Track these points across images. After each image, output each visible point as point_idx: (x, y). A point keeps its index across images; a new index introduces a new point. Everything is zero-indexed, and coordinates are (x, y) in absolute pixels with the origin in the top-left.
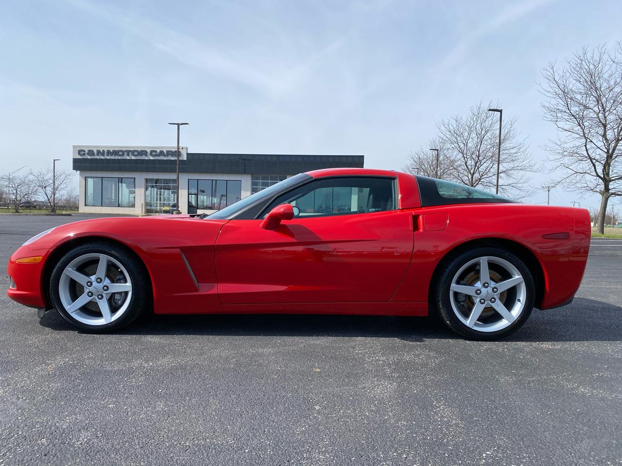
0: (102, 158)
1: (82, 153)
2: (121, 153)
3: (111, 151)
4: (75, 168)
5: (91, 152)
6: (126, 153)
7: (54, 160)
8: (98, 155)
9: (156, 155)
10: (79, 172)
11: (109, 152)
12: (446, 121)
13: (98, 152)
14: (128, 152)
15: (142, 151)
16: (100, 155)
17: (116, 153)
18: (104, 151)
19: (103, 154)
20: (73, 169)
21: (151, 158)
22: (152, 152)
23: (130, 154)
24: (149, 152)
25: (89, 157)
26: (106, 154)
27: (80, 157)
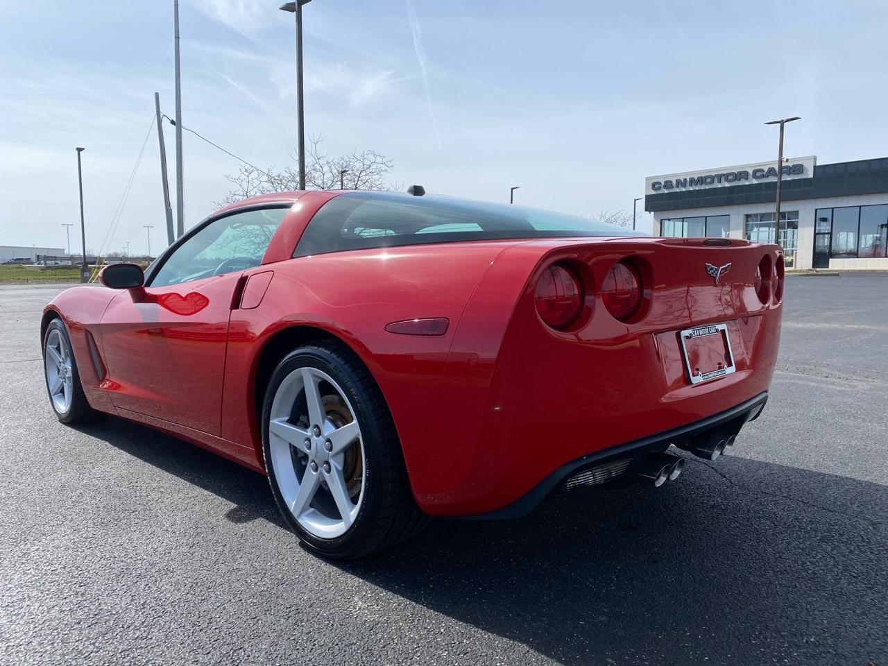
0: (683, 190)
1: (657, 186)
2: (709, 180)
3: (696, 178)
4: (648, 208)
5: (668, 184)
6: (716, 179)
7: (635, 200)
8: (677, 187)
9: (763, 176)
10: (652, 213)
11: (692, 180)
13: (678, 182)
14: (720, 177)
15: (740, 173)
16: (680, 186)
17: (701, 180)
18: (685, 180)
19: (684, 184)
20: (646, 210)
21: (755, 182)
22: (755, 172)
23: (723, 179)
24: (751, 172)
25: (666, 192)
26: (688, 183)
27: (654, 192)
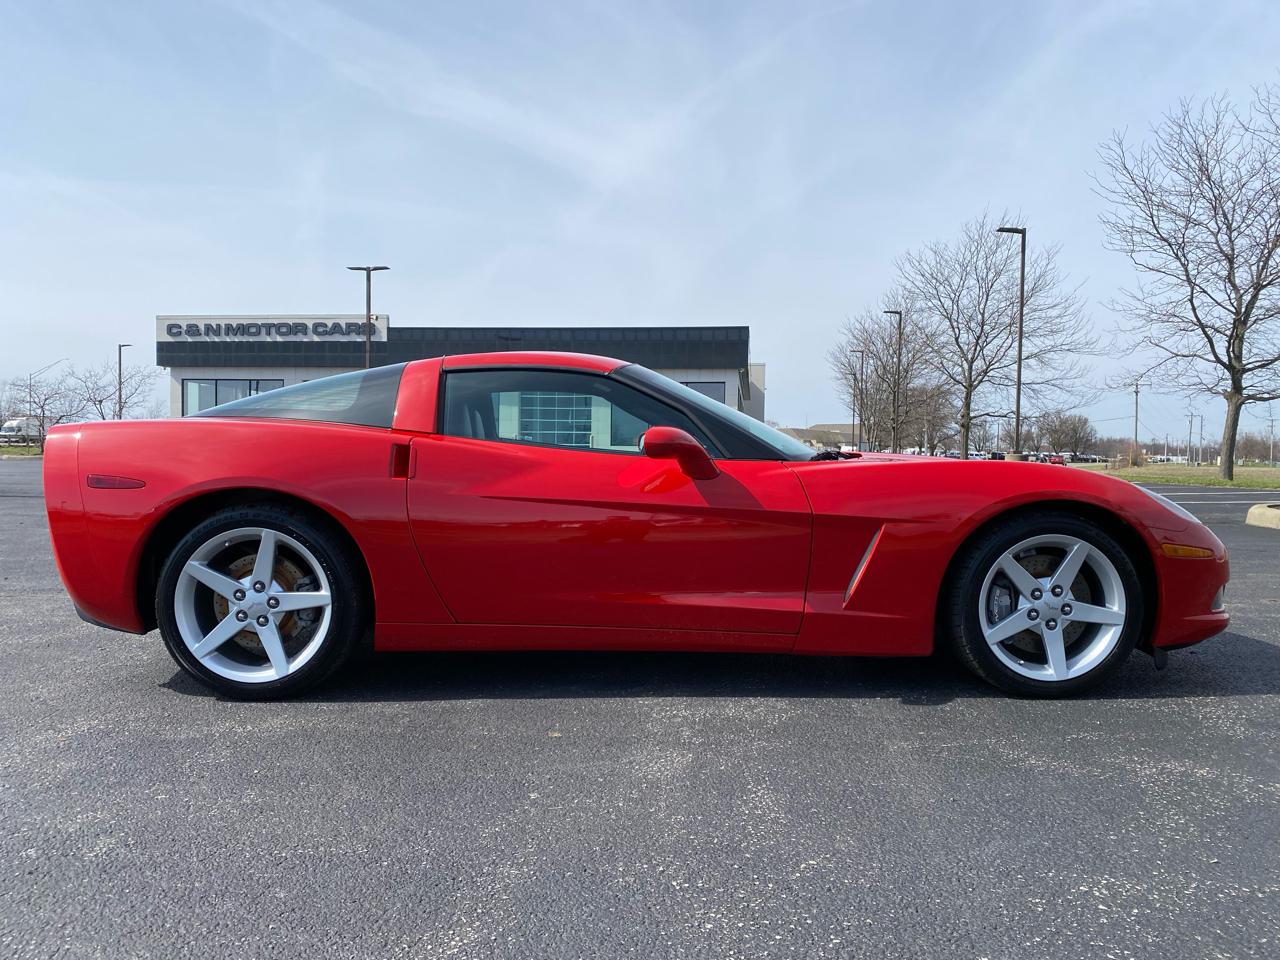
0: (216, 339)
1: (175, 330)
2: (253, 330)
3: (234, 326)
4: (163, 361)
5: (193, 329)
6: (263, 330)
7: (120, 346)
8: (207, 334)
9: (326, 333)
10: (169, 369)
11: (229, 328)
12: (914, 254)
13: (208, 328)
14: (269, 327)
15: (297, 325)
16: (211, 334)
17: (243, 329)
18: (219, 326)
19: (217, 331)
20: (158, 364)
21: (316, 339)
22: (316, 326)
23: (273, 330)
24: (310, 326)
25: (190, 340)
26: (223, 332)
27: (170, 339)
